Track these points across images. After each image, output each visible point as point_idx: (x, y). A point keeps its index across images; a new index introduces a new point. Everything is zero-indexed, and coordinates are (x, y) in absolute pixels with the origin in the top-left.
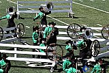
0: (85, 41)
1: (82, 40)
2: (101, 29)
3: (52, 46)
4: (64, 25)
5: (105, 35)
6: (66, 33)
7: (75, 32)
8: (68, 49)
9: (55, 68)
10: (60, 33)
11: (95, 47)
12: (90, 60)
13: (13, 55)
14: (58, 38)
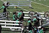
0: (37, 19)
1: (35, 18)
2: (44, 13)
3: (22, 21)
4: (27, 12)
5: (46, 16)
6: (28, 15)
7: (32, 15)
8: (29, 23)
9: (23, 31)
10: (25, 15)
11: (41, 22)
12: (39, 27)
13: (4, 25)
14: (24, 17)
